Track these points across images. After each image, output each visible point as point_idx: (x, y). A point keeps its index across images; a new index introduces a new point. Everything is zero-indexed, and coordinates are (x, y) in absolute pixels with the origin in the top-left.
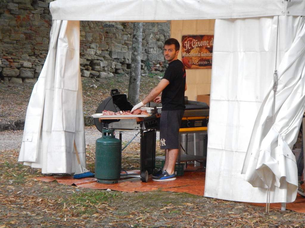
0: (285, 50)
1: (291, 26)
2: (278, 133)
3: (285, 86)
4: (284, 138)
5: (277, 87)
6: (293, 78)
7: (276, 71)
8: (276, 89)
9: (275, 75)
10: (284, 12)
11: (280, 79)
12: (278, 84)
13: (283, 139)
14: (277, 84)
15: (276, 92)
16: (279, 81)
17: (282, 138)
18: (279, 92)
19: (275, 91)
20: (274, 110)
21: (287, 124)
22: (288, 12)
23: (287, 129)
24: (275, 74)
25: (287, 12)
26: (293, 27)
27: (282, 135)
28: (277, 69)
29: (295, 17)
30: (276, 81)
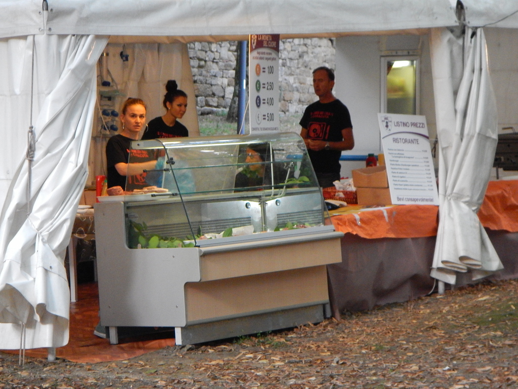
0: (46, 92)
1: (55, 51)
2: (37, 230)
3: (48, 152)
4: (46, 238)
5: (33, 154)
6: (61, 138)
7: (31, 127)
8: (33, 157)
9: (30, 134)
10: (43, 28)
11: (39, 141)
12: (35, 148)
13: (44, 241)
14: (33, 149)
15: (33, 163)
16: (36, 144)
17: (42, 240)
18: (38, 161)
19: (31, 161)
20: (30, 192)
21: (51, 216)
22: (50, 29)
23: (52, 224)
24: (29, 132)
25: (48, 29)
26: (59, 53)
27: (43, 234)
28: (33, 125)
29: (62, 37)
30: (32, 143)
